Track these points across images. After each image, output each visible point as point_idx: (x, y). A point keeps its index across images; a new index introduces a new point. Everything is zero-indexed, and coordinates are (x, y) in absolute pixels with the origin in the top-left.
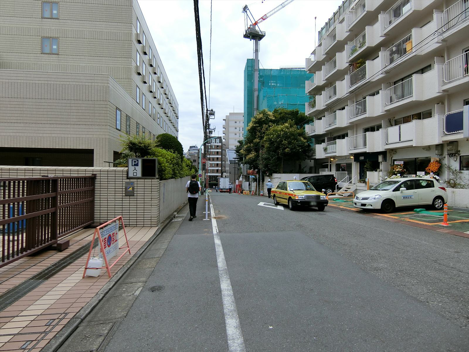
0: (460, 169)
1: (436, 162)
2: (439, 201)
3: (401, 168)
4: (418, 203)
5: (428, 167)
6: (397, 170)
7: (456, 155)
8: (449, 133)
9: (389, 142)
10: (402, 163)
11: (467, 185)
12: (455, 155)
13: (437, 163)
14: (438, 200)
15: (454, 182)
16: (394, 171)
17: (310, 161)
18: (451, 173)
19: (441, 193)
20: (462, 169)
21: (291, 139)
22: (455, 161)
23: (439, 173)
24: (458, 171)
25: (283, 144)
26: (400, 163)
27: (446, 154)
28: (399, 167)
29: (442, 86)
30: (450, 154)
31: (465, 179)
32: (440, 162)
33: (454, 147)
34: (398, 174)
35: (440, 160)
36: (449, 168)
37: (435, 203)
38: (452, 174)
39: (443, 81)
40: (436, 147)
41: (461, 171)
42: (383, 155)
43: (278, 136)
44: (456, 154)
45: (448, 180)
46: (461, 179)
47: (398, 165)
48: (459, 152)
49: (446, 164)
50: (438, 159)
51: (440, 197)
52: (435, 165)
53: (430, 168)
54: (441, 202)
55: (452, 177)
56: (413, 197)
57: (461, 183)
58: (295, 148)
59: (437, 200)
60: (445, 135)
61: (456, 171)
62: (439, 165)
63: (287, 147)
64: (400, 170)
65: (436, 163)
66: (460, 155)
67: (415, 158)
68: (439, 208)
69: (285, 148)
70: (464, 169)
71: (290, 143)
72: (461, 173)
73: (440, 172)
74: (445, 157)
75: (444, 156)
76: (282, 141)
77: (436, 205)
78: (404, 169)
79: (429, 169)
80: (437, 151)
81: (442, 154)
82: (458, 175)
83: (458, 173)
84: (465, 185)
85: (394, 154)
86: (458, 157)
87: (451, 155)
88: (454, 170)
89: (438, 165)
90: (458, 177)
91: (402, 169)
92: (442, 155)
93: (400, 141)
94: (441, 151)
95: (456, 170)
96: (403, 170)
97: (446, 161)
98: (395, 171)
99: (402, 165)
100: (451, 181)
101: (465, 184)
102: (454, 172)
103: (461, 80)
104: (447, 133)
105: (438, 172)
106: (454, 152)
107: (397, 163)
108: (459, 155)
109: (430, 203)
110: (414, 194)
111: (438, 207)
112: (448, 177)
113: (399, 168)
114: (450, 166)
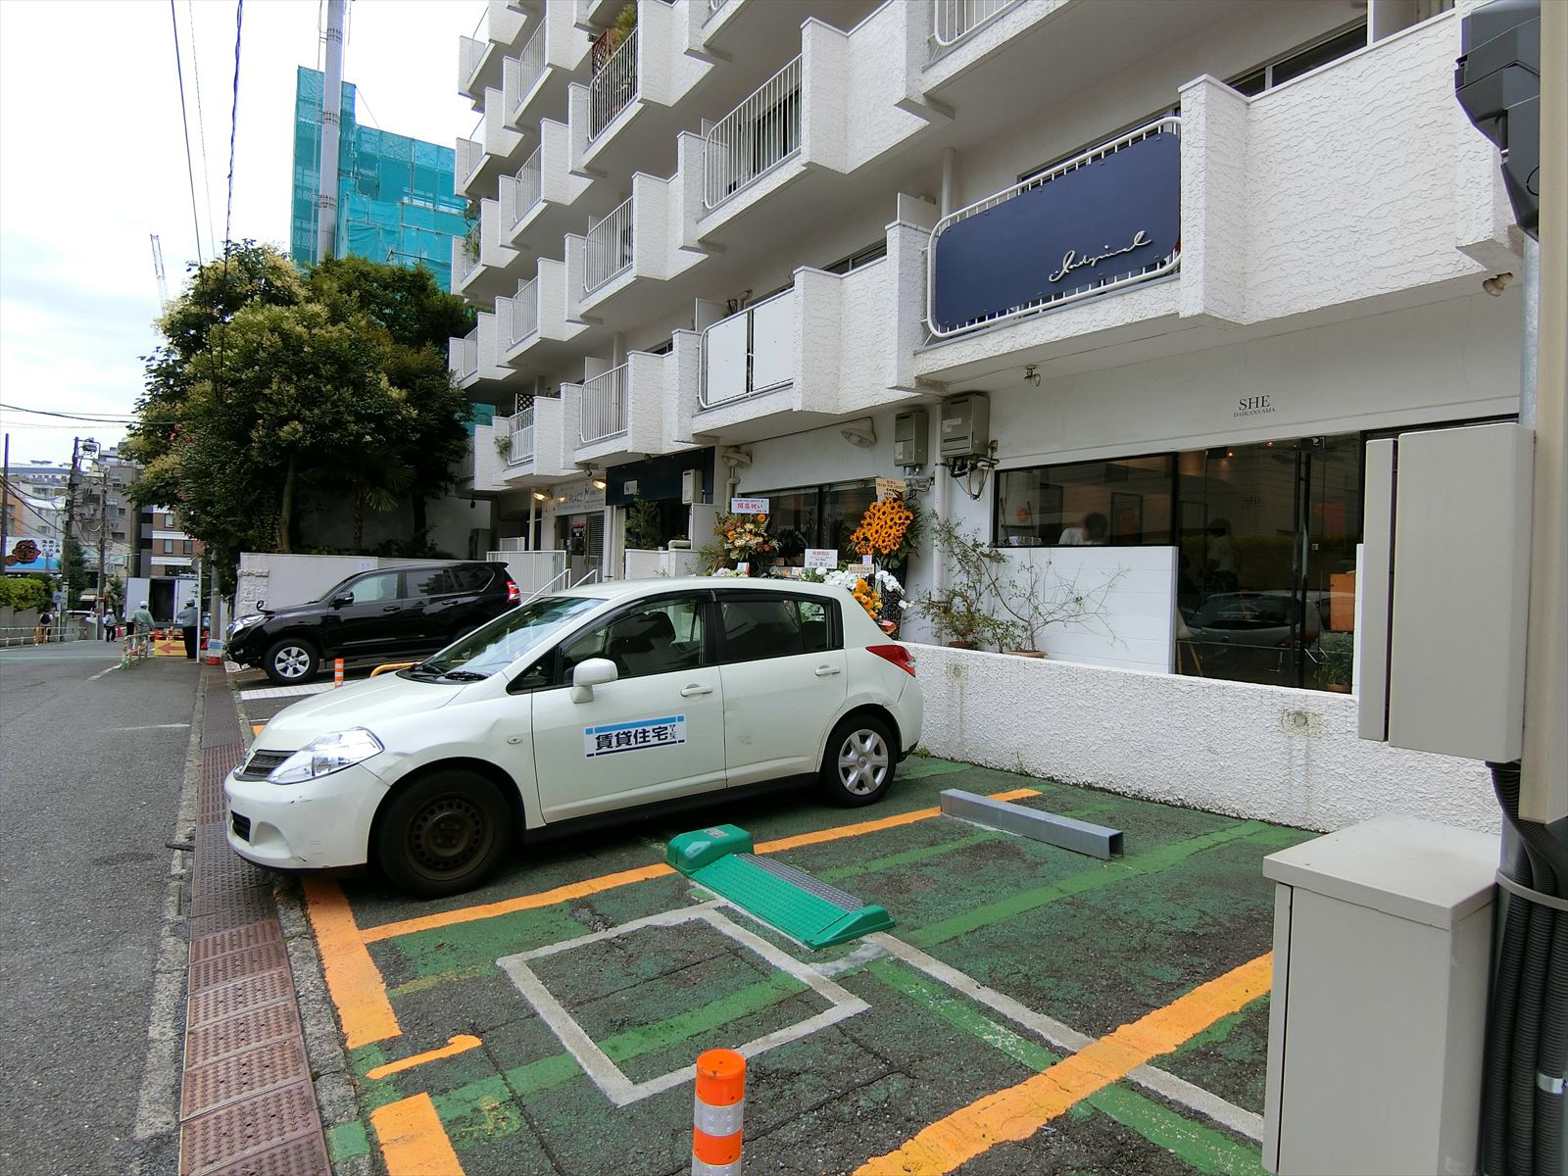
0: (995, 542)
1: (895, 500)
2: (868, 743)
3: (756, 535)
4: (721, 775)
5: (862, 526)
6: (738, 543)
7: (980, 464)
8: (949, 333)
9: (712, 398)
10: (763, 506)
11: (1022, 623)
12: (974, 467)
13: (900, 507)
14: (863, 739)
15: (964, 609)
16: (726, 546)
17: (473, 505)
18: (955, 560)
19: (877, 684)
20: (1001, 538)
21: (318, 376)
22: (976, 497)
23: (906, 559)
24: (986, 549)
25: (268, 399)
26: (754, 506)
27: (939, 460)
28: (749, 526)
29: (925, 70)
30: (956, 458)
31: (1015, 590)
32: (909, 503)
33: (971, 422)
34: (744, 561)
35: (912, 494)
36: (949, 532)
37: (843, 762)
38: (958, 567)
39: (931, 42)
40: (897, 425)
41: (1000, 550)
42: (700, 473)
43: (249, 359)
44: (977, 457)
45: (944, 599)
46: (998, 594)
47: (744, 518)
48: (994, 449)
49: (935, 515)
50: (904, 484)
51: (872, 718)
52: (892, 520)
53: (868, 535)
54: (877, 750)
55: (960, 580)
56: (680, 730)
57: (995, 617)
58: (338, 424)
59: (855, 737)
60: (929, 344)
61: (978, 550)
62: (907, 518)
63: (291, 417)
64: (754, 541)
65: (893, 508)
66: (998, 467)
67: (820, 487)
68: (866, 791)
69: (284, 421)
70: (1014, 539)
71: (309, 398)
72: (999, 559)
73: (912, 556)
74: (933, 479)
75: (928, 473)
76: (268, 382)
77: (847, 772)
78: (772, 536)
79: (866, 539)
80: (900, 447)
81: (918, 465)
82: (984, 570)
83: (986, 560)
84: (1013, 624)
85: (741, 464)
86: (989, 476)
87: (958, 466)
88: (970, 543)
89: (900, 518)
90: (986, 579)
91: (761, 540)
92: (921, 466)
93: (750, 393)
94: (917, 448)
95: (976, 545)
96: (765, 542)
97: (934, 502)
98: (730, 546)
99: (761, 518)
100: (957, 600)
101: (1015, 619)
102: (968, 557)
103: (1012, 17)
104: (938, 334)
105: (902, 556)
106: (970, 451)
107: (740, 506)
108: (992, 465)
109: (810, 761)
110: (690, 702)
111: (860, 784)
112: (941, 583)
113: (751, 532)
114: (953, 525)
